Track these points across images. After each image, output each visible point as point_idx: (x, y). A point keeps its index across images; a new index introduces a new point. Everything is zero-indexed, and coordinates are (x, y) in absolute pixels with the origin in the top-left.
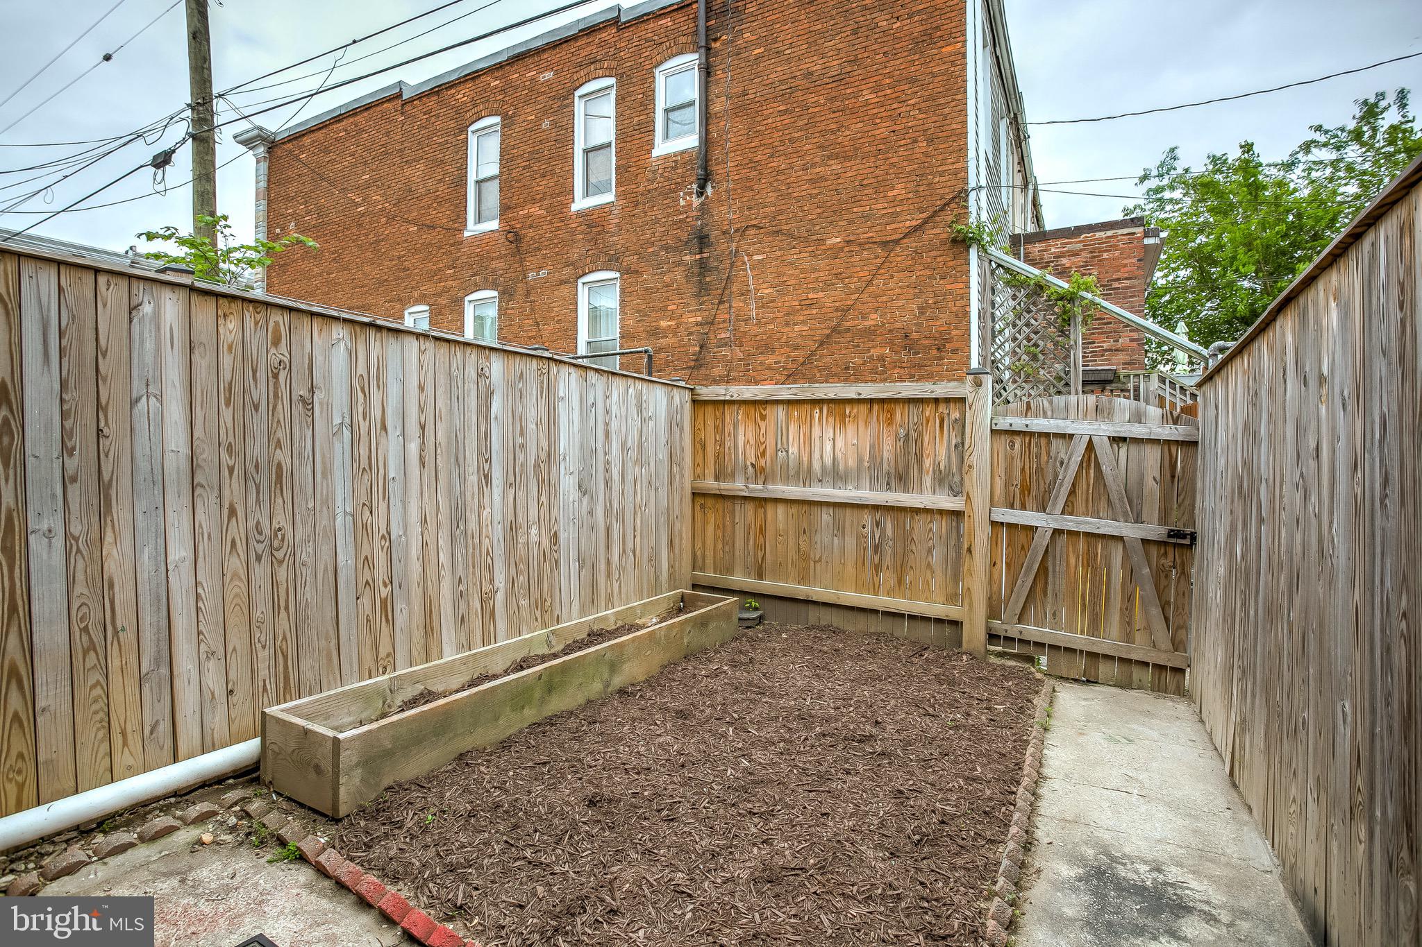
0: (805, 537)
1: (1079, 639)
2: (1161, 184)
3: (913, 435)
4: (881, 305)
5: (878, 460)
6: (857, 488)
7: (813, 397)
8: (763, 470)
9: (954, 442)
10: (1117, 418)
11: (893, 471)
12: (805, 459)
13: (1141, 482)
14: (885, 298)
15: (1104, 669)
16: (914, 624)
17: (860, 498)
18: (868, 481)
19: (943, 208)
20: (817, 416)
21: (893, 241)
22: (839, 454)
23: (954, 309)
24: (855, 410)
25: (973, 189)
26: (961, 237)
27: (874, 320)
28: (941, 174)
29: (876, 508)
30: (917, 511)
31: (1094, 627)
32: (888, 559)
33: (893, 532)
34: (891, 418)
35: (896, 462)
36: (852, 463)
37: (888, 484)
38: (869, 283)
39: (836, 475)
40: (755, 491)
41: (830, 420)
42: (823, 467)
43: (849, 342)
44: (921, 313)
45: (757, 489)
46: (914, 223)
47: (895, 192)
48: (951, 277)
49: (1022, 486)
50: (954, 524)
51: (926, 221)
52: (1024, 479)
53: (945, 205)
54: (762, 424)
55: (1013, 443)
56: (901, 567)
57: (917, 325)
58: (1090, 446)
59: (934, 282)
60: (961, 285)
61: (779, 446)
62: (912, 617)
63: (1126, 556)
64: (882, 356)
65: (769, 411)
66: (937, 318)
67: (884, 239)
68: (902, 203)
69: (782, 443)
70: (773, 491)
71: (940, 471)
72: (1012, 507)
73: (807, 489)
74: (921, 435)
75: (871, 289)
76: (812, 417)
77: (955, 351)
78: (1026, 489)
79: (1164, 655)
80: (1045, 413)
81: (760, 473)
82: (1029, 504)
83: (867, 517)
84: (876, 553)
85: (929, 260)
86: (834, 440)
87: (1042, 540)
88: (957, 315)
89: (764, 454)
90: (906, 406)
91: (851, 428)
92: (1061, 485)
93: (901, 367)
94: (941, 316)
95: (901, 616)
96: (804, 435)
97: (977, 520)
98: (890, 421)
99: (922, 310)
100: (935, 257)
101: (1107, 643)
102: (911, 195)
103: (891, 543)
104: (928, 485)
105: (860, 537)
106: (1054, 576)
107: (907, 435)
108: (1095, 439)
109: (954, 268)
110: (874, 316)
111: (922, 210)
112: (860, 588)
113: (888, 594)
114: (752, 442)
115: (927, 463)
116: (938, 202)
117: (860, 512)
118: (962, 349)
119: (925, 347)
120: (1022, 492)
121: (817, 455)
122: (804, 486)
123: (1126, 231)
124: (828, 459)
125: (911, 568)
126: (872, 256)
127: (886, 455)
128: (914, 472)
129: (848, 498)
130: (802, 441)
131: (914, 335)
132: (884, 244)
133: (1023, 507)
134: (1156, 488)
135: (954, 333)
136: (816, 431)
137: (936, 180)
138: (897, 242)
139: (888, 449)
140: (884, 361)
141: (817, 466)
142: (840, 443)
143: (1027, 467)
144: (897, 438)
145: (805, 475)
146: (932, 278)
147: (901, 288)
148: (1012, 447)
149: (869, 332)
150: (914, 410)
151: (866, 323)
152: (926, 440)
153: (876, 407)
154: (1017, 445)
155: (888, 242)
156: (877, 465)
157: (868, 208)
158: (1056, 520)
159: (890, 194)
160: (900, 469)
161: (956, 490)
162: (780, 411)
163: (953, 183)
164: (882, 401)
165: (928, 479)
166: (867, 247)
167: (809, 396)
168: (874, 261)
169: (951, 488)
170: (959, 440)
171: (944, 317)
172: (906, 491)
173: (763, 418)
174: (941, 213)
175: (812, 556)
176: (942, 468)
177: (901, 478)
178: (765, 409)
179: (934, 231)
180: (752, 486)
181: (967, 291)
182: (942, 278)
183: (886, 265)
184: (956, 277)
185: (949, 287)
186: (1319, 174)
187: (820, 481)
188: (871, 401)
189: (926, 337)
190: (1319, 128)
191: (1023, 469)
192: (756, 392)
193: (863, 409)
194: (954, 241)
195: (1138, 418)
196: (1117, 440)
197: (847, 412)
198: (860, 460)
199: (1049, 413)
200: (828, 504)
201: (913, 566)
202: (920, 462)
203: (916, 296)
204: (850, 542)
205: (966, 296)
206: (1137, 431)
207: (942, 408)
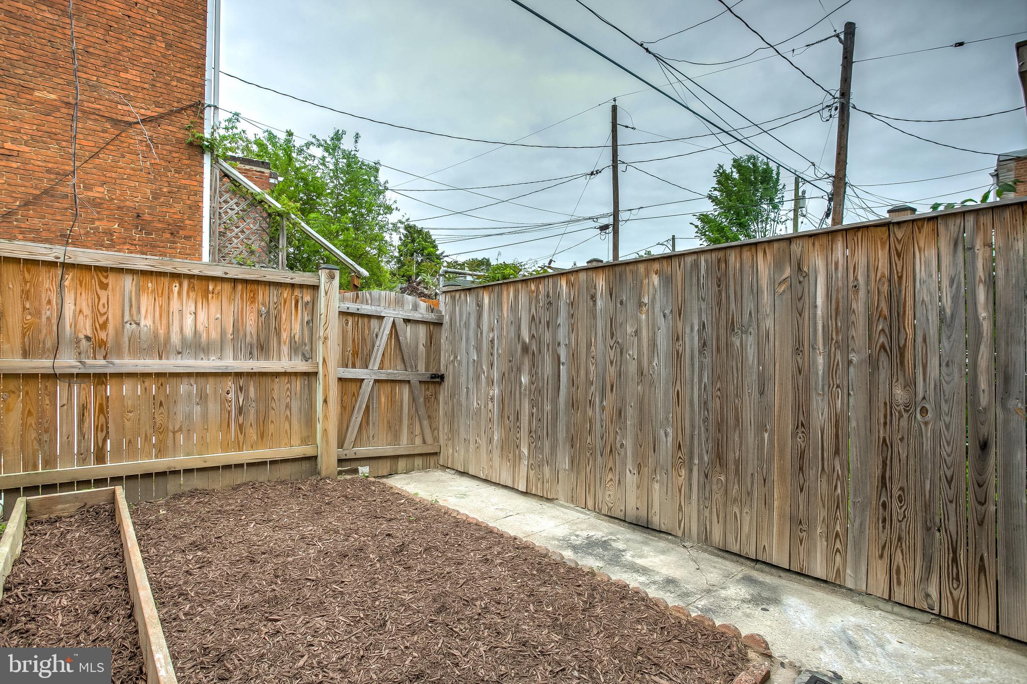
0: (162, 410)
1: (389, 450)
2: (227, 134)
3: (273, 312)
4: (109, 180)
5: (241, 334)
6: (220, 358)
7: (175, 271)
8: (102, 344)
9: (306, 319)
10: (406, 307)
11: (255, 341)
12: (162, 332)
13: (417, 347)
14: (114, 175)
15: (402, 464)
16: (274, 467)
17: (227, 367)
18: (231, 351)
19: (180, 111)
20: (176, 290)
21: (126, 122)
22: (200, 328)
23: (188, 202)
24: (219, 288)
25: (209, 106)
26: (198, 143)
27: (99, 192)
28: (179, 80)
29: (239, 375)
30: (277, 375)
31: (396, 438)
32: (252, 417)
33: (256, 393)
34: (254, 297)
35: (258, 335)
36: (215, 335)
37: (251, 353)
38: (95, 155)
39: (197, 346)
40: (94, 366)
41: (191, 294)
42: (183, 340)
43: (66, 209)
44: (155, 198)
45: (98, 364)
46: (149, 113)
47: (129, 76)
48: (185, 173)
49: (353, 351)
50: (306, 382)
51: (162, 116)
52: (354, 347)
53: (182, 109)
54: (103, 294)
55: (347, 321)
56: (263, 422)
57: (150, 207)
58: (394, 323)
59: (169, 174)
60: (195, 183)
61: (127, 318)
62: (273, 462)
63: (411, 392)
64: (109, 230)
65: (111, 279)
66: (171, 206)
67: (114, 116)
68: (136, 89)
69: (131, 315)
70: (122, 366)
71: (296, 342)
72: (347, 366)
73: (164, 361)
74: (279, 312)
75: (97, 161)
76: (170, 291)
77: (187, 238)
78: (355, 354)
79: (430, 447)
80: (367, 301)
81: (99, 346)
82: (358, 364)
83: (230, 384)
84: (240, 413)
85: (165, 152)
86: (195, 313)
87: (367, 387)
88: (190, 208)
89: (104, 326)
90: (267, 287)
91: (214, 305)
92: (378, 350)
93: (132, 244)
94: (176, 205)
95: (264, 463)
96: (161, 307)
97: (330, 378)
98: (253, 300)
99: (156, 196)
100: (171, 152)
101: (403, 447)
102: (146, 86)
103: (254, 404)
104: (286, 353)
105: (224, 401)
106: (373, 412)
107: (268, 312)
108: (397, 321)
109: (188, 166)
110: (101, 189)
111: (158, 105)
112: (226, 447)
113: (252, 447)
114: (87, 311)
115: (284, 335)
116: (176, 104)
117: (224, 379)
118: (195, 238)
119: (158, 230)
120: (353, 355)
121: (175, 328)
122: (160, 358)
123: (259, 169)
124: (188, 331)
125: (272, 422)
126: (99, 128)
127: (249, 329)
128: (274, 343)
129: (214, 368)
130: (157, 314)
131: (147, 217)
132: (116, 122)
133: (354, 366)
134: (424, 349)
135: (187, 222)
136: (175, 304)
137: (174, 83)
138: (130, 124)
139: (251, 323)
140: (112, 235)
141: (175, 338)
142: (202, 316)
143: (356, 338)
144: (260, 314)
145: (160, 348)
146: (167, 169)
147: (133, 169)
148: (347, 324)
149: (96, 204)
150: (274, 291)
151: (90, 194)
152: (284, 317)
153: (239, 287)
154: (350, 323)
155: (120, 121)
156: (240, 337)
157: (95, 78)
158: (375, 374)
159: (122, 74)
160: (262, 340)
161: (307, 356)
162: (128, 282)
163: (190, 92)
164: (246, 282)
165: (285, 349)
166: (92, 117)
167: (169, 269)
168: (102, 134)
169: (304, 355)
170: (310, 318)
171: (178, 207)
172: (267, 358)
173: (104, 286)
174: (178, 115)
175: (171, 428)
176: (297, 339)
177: (262, 348)
178: (106, 277)
179: (170, 128)
180: (90, 362)
181: (200, 189)
182: (176, 172)
183: (117, 142)
184: (190, 175)
185: (184, 182)
186: (311, 162)
187: (179, 353)
188: (235, 281)
189: (159, 220)
190: (314, 137)
191: (354, 340)
192: (97, 257)
193: (227, 287)
194: (191, 144)
195: (415, 307)
196: (407, 321)
197: (211, 288)
198: (223, 333)
199: (370, 301)
200: (189, 375)
201: (274, 420)
202: (278, 334)
203: (149, 181)
204: (213, 408)
205: (199, 193)
206: (417, 316)
207: (297, 292)
